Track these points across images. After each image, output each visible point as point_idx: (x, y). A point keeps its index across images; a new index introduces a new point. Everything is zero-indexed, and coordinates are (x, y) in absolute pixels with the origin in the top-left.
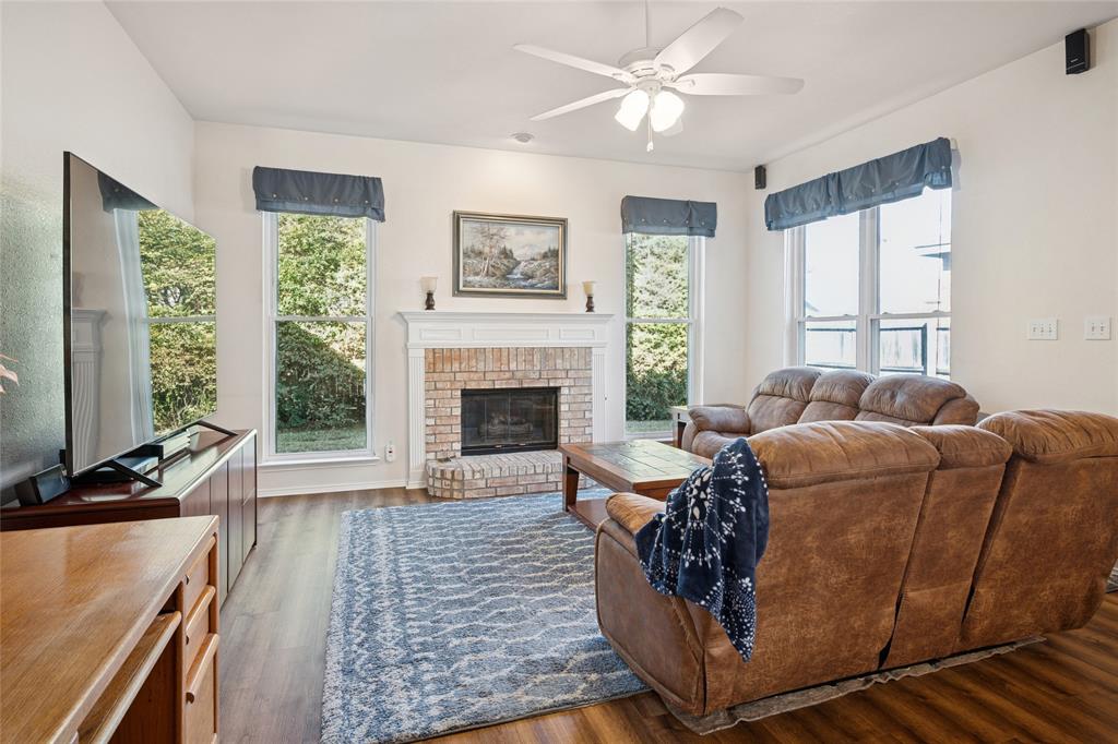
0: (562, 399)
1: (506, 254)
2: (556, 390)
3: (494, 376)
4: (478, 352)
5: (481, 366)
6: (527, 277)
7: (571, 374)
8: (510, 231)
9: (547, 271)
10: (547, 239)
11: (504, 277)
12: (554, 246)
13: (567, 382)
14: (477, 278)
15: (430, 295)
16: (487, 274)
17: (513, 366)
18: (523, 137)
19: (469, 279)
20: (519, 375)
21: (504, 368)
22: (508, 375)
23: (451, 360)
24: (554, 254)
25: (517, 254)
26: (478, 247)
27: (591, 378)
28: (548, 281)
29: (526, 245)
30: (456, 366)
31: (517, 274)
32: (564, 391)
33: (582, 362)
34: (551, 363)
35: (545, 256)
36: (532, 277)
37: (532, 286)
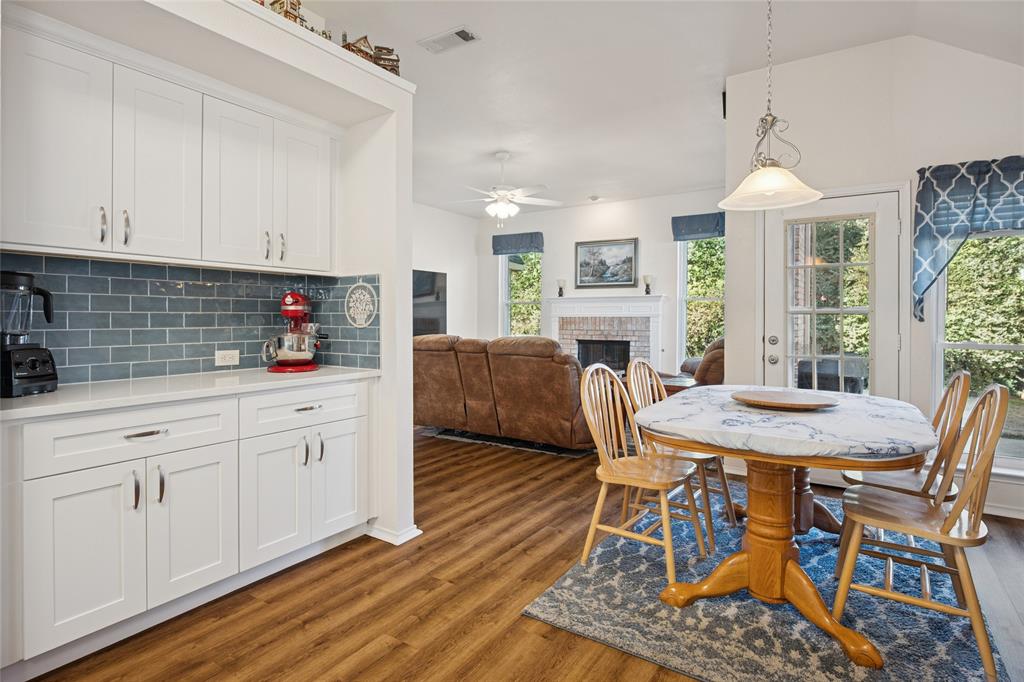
0: (631, 348)
1: (602, 263)
2: (627, 343)
3: (592, 333)
4: (584, 319)
5: (585, 327)
6: (614, 275)
7: (637, 333)
8: (604, 249)
9: (626, 271)
10: (626, 251)
11: (601, 276)
12: (631, 254)
13: (634, 339)
14: (587, 278)
15: (561, 289)
16: (592, 275)
17: (602, 328)
18: (594, 198)
19: (583, 279)
20: (605, 333)
21: (598, 328)
22: (599, 333)
23: (571, 323)
24: (629, 260)
25: (608, 262)
26: (587, 260)
27: (649, 337)
28: (627, 276)
29: (612, 256)
30: (573, 326)
31: (608, 274)
32: (632, 344)
33: (643, 328)
34: (624, 327)
35: (624, 262)
36: (616, 275)
37: (616, 281)
